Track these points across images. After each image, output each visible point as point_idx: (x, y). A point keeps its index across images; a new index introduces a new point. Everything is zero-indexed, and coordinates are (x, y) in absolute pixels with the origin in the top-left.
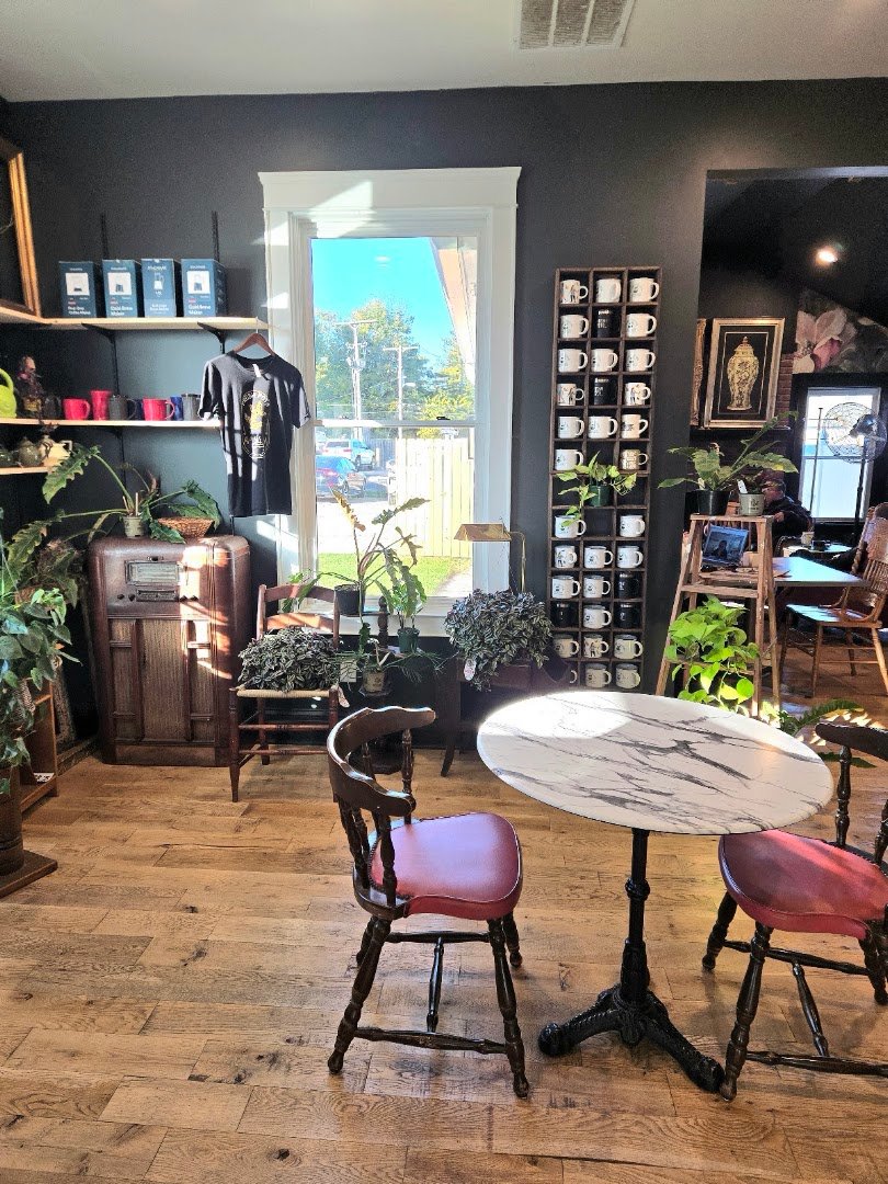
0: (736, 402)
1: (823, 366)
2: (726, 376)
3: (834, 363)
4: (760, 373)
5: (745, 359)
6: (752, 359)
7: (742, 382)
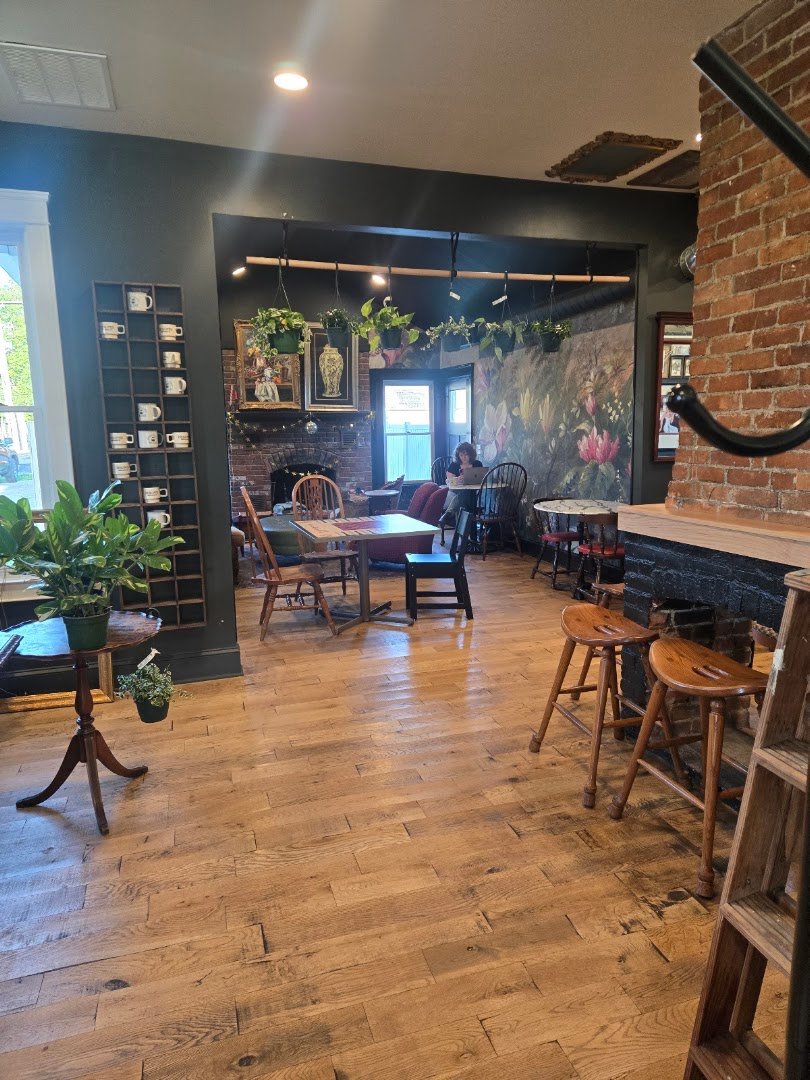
0: (329, 391)
1: (391, 362)
2: (318, 368)
3: (400, 361)
4: (345, 366)
5: (332, 356)
6: (337, 356)
7: (332, 374)
